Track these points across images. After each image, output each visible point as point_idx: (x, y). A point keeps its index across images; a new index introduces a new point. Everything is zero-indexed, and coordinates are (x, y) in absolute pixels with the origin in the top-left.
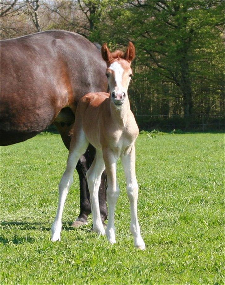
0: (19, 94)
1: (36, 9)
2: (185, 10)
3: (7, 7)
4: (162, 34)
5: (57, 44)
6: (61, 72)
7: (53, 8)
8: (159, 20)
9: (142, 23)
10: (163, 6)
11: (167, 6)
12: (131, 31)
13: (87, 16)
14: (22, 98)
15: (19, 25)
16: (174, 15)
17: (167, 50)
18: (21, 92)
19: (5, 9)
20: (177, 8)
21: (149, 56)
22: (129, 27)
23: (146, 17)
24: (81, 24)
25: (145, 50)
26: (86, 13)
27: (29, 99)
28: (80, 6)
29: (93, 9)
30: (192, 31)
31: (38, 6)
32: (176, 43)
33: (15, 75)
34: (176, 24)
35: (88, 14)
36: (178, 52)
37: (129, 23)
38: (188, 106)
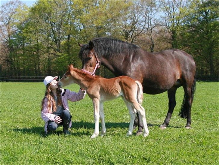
0: (161, 73)
1: (151, 33)
2: (211, 33)
3: (140, 32)
4: (202, 42)
5: (175, 53)
6: (177, 64)
7: (157, 32)
8: (200, 37)
9: (194, 38)
10: (202, 31)
11: (204, 31)
12: (189, 41)
13: (171, 35)
14: (162, 74)
15: (144, 39)
16: (207, 34)
17: (204, 48)
18: (162, 72)
19: (138, 33)
20: (208, 32)
21: (196, 51)
22: (189, 39)
23: (195, 35)
24: (168, 39)
25: (195, 48)
26: (171, 34)
27: (165, 75)
28: (169, 31)
29: (174, 33)
30: (214, 41)
31: (152, 32)
32: (208, 46)
33: (160, 65)
34: (207, 38)
35: (172, 34)
36: (208, 49)
37: (188, 38)
38: (212, 71)
